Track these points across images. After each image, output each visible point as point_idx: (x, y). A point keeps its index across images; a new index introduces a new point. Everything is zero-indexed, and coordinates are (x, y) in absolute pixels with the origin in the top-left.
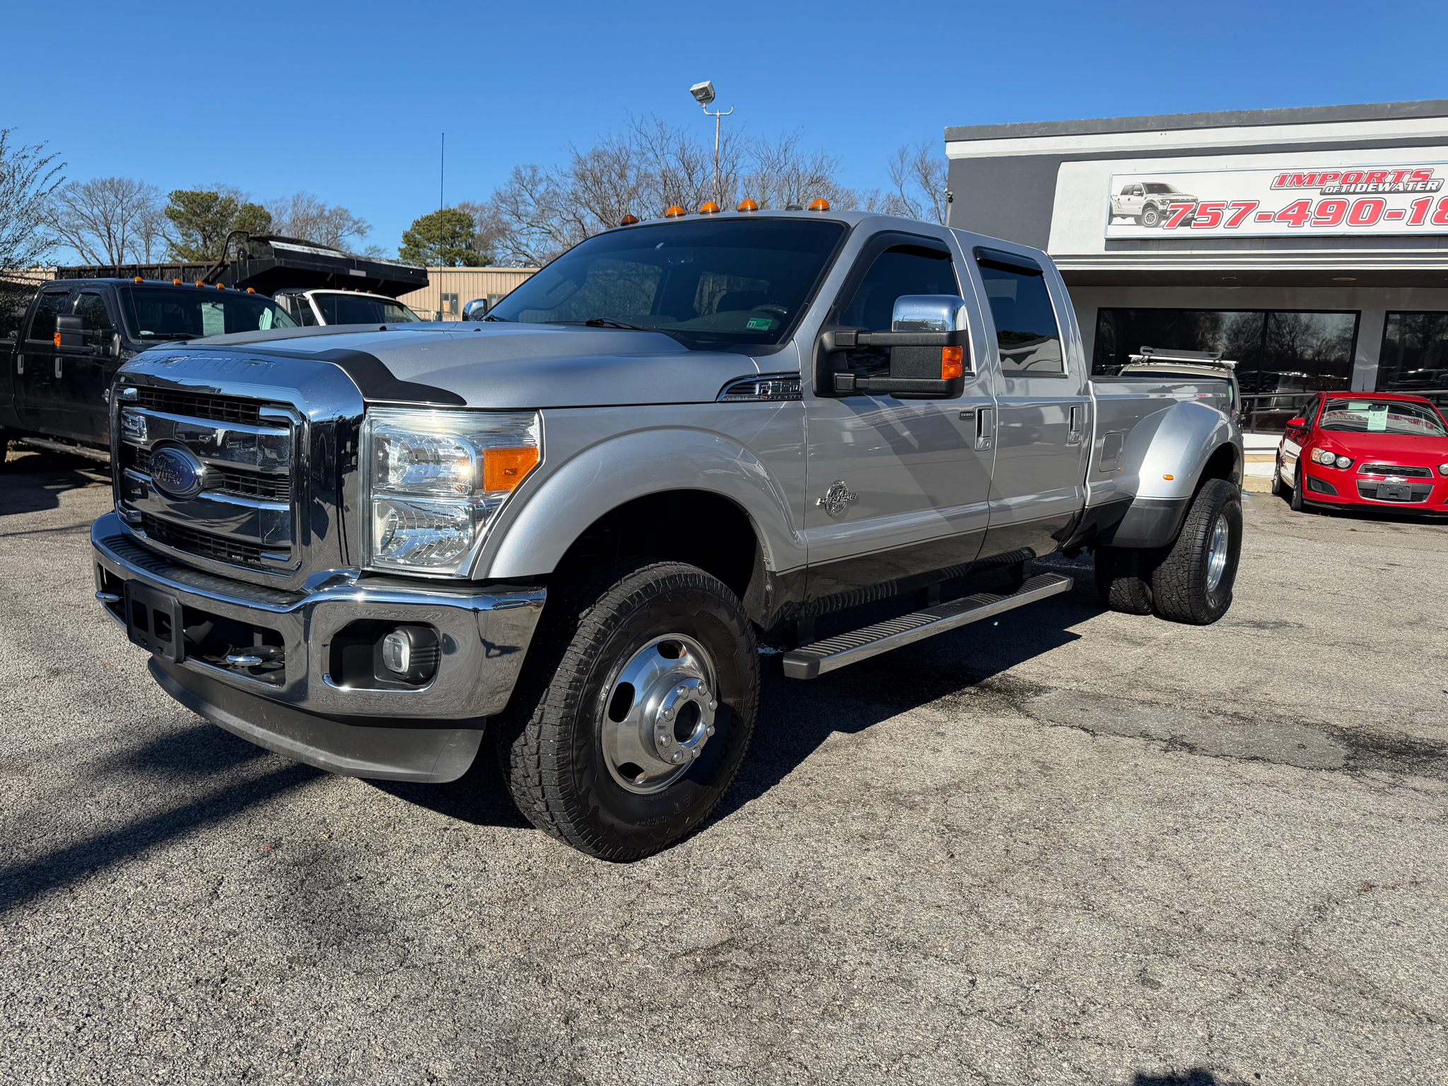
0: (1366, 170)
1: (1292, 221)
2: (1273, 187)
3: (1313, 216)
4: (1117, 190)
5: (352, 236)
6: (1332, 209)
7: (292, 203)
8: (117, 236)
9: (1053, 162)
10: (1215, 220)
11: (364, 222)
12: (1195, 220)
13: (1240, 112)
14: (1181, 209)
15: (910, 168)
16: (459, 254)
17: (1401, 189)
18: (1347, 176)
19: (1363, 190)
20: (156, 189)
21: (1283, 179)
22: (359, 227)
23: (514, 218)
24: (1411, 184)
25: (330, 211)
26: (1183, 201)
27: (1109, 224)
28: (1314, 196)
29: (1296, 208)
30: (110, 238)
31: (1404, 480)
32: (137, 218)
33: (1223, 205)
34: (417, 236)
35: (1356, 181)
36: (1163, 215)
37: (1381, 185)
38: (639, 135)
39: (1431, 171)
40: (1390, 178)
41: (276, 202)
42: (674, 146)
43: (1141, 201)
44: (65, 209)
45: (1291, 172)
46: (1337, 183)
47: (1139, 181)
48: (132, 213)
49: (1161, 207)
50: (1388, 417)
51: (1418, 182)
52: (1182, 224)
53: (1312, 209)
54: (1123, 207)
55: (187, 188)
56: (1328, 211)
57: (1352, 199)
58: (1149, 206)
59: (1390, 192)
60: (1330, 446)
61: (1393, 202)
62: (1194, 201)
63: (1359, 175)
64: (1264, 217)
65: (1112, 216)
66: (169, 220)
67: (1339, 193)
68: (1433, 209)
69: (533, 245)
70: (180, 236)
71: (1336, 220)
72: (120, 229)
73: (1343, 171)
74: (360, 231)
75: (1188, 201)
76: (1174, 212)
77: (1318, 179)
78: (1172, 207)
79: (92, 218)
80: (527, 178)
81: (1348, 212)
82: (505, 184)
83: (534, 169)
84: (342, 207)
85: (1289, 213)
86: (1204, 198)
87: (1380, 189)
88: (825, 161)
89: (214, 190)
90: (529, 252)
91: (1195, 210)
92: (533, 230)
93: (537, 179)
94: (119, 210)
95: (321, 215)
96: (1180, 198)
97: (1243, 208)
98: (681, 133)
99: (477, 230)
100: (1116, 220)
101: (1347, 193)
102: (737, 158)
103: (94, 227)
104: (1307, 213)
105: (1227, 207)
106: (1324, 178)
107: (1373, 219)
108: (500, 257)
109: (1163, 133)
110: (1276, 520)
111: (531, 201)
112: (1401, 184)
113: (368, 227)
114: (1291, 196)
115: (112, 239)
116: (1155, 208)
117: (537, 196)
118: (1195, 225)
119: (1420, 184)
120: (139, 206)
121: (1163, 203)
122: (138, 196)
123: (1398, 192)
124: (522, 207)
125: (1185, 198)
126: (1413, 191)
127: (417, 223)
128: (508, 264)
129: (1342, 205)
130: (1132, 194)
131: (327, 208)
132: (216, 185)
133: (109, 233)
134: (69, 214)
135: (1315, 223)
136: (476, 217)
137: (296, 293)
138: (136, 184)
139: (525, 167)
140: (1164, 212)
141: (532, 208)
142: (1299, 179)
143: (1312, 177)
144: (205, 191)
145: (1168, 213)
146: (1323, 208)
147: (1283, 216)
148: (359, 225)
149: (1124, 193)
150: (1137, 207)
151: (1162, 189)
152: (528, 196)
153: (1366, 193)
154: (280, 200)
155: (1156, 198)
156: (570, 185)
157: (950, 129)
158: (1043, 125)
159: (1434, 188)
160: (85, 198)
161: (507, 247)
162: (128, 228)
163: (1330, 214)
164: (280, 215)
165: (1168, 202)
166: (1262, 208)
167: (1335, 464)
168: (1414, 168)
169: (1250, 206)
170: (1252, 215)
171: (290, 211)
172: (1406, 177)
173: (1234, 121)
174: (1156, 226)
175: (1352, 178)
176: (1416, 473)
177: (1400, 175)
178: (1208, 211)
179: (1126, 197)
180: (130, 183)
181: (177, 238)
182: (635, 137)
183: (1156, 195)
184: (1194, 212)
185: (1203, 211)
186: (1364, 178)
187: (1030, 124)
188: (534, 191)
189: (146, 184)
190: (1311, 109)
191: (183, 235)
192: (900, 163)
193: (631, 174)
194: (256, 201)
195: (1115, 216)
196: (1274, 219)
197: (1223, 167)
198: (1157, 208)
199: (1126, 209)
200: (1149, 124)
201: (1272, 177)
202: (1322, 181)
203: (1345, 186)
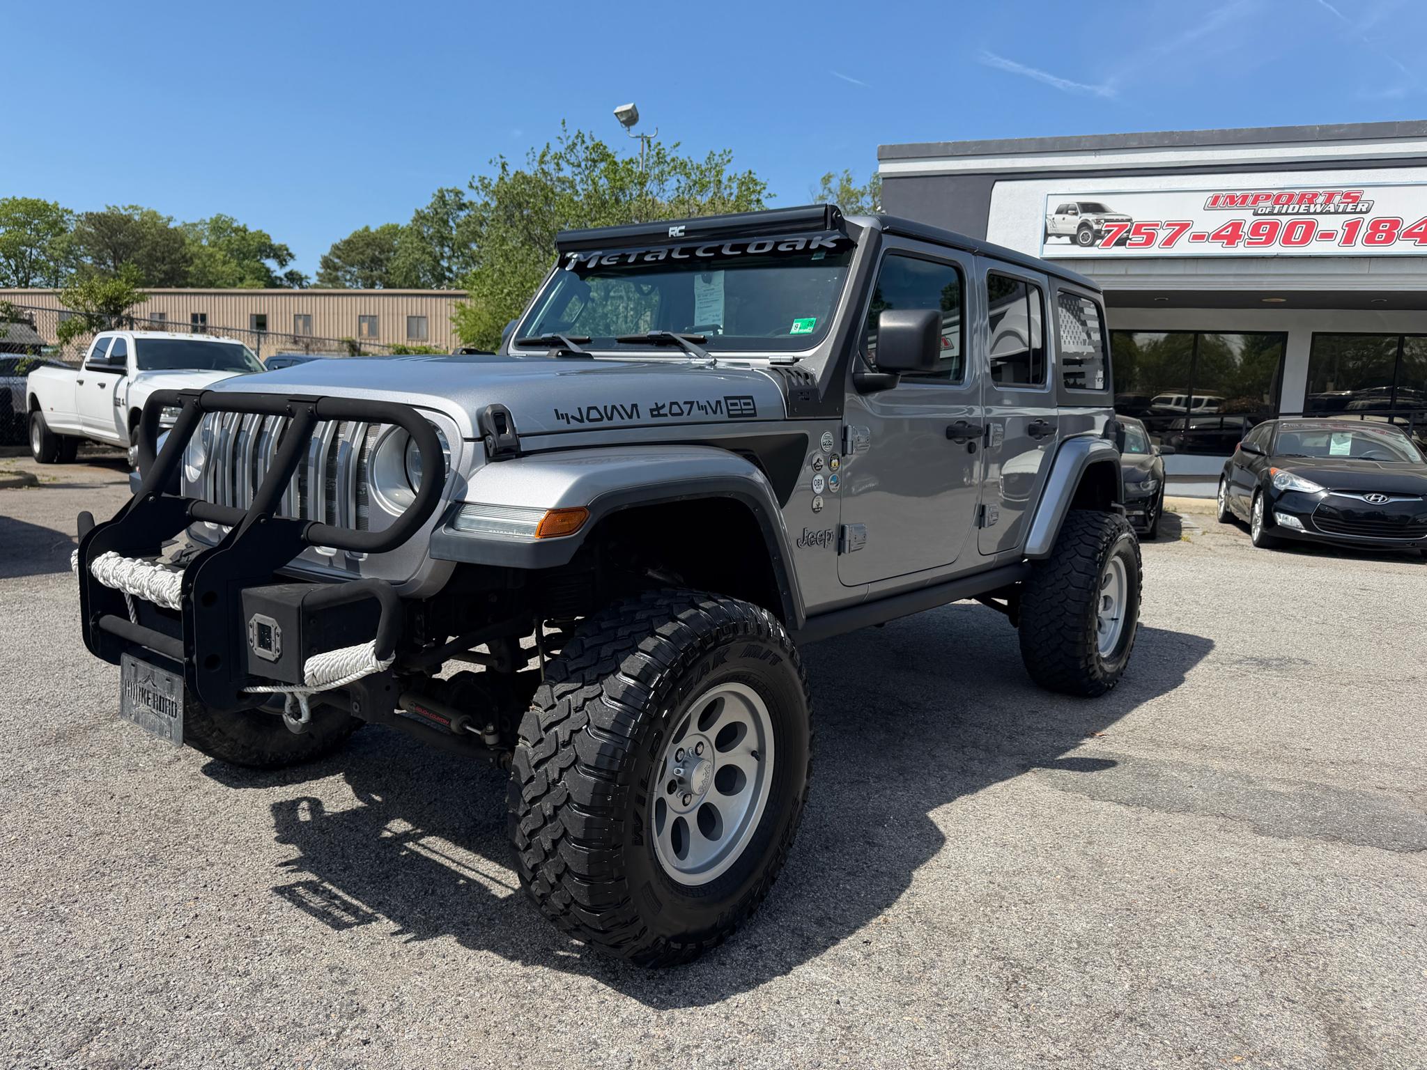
0: (1297, 191)
1: (1225, 241)
2: (1206, 208)
3: (1246, 237)
4: (1052, 210)
6: (1265, 229)
8: (25, 258)
9: (989, 179)
10: (1150, 240)
11: (286, 250)
12: (1130, 239)
14: (1116, 229)
16: (379, 277)
17: (1332, 210)
18: (1279, 197)
19: (1295, 211)
20: (69, 212)
21: (1216, 199)
24: (1342, 206)
26: (1117, 221)
27: (1045, 243)
28: (1247, 217)
29: (1230, 229)
32: (46, 240)
33: (1157, 225)
34: (336, 260)
35: (1288, 202)
36: (1098, 235)
37: (1312, 206)
39: (1362, 193)
40: (1321, 199)
43: (1077, 220)
46: (1269, 203)
47: (1073, 201)
48: (41, 235)
49: (1096, 227)
51: (1348, 203)
52: (1117, 244)
53: (1246, 230)
54: (1058, 226)
55: (99, 210)
56: (1261, 232)
57: (1285, 220)
58: (1084, 225)
59: (1321, 213)
61: (1325, 223)
62: (1129, 220)
63: (1291, 197)
64: (1198, 237)
65: (1047, 235)
66: (79, 242)
67: (1271, 213)
68: (1363, 231)
70: (91, 258)
71: (1269, 240)
72: (28, 251)
73: (1275, 192)
74: (280, 258)
75: (1122, 221)
76: (1109, 231)
77: (1250, 200)
78: (1107, 226)
80: (452, 201)
81: (1280, 233)
82: (427, 207)
83: (458, 194)
84: (261, 231)
85: (1223, 233)
86: (1138, 218)
87: (1312, 210)
90: (451, 275)
91: (1130, 230)
94: (27, 231)
96: (1115, 218)
97: (1177, 228)
100: (1051, 240)
101: (1279, 214)
104: (1240, 233)
105: (1162, 227)
106: (1256, 199)
107: (1305, 240)
109: (1097, 152)
112: (1332, 206)
113: (289, 254)
114: (1221, 218)
115: (19, 261)
116: (1090, 228)
117: (460, 221)
118: (1130, 244)
119: (1350, 205)
121: (1098, 222)
123: (1329, 213)
125: (1120, 218)
126: (1344, 212)
128: (429, 286)
129: (1274, 226)
130: (1067, 213)
135: (1249, 243)
136: (397, 241)
139: (448, 191)
140: (1099, 231)
141: (453, 232)
142: (1232, 200)
143: (1245, 198)
144: (118, 213)
145: (1103, 233)
146: (1256, 229)
147: (1217, 236)
149: (1059, 212)
150: (1072, 226)
151: (1097, 208)
152: (453, 219)
153: (1297, 213)
154: (198, 223)
155: (1091, 217)
157: (882, 147)
158: (976, 143)
159: (1364, 210)
162: (36, 249)
163: (1263, 235)
165: (1103, 221)
166: (1196, 229)
169: (1184, 226)
170: (1186, 235)
171: (204, 235)
172: (1337, 199)
173: (1166, 142)
174: (1092, 245)
175: (1284, 199)
178: (1143, 231)
179: (1061, 216)
181: (88, 260)
183: (1090, 214)
184: (1128, 232)
185: (1138, 230)
186: (1296, 199)
187: (963, 143)
188: (457, 216)
189: (59, 206)
190: (1243, 130)
191: (93, 257)
195: (1051, 235)
196: (1208, 239)
197: (1156, 187)
198: (1092, 228)
199: (1061, 228)
200: (1082, 144)
201: (1206, 198)
202: (1254, 202)
203: (1277, 207)
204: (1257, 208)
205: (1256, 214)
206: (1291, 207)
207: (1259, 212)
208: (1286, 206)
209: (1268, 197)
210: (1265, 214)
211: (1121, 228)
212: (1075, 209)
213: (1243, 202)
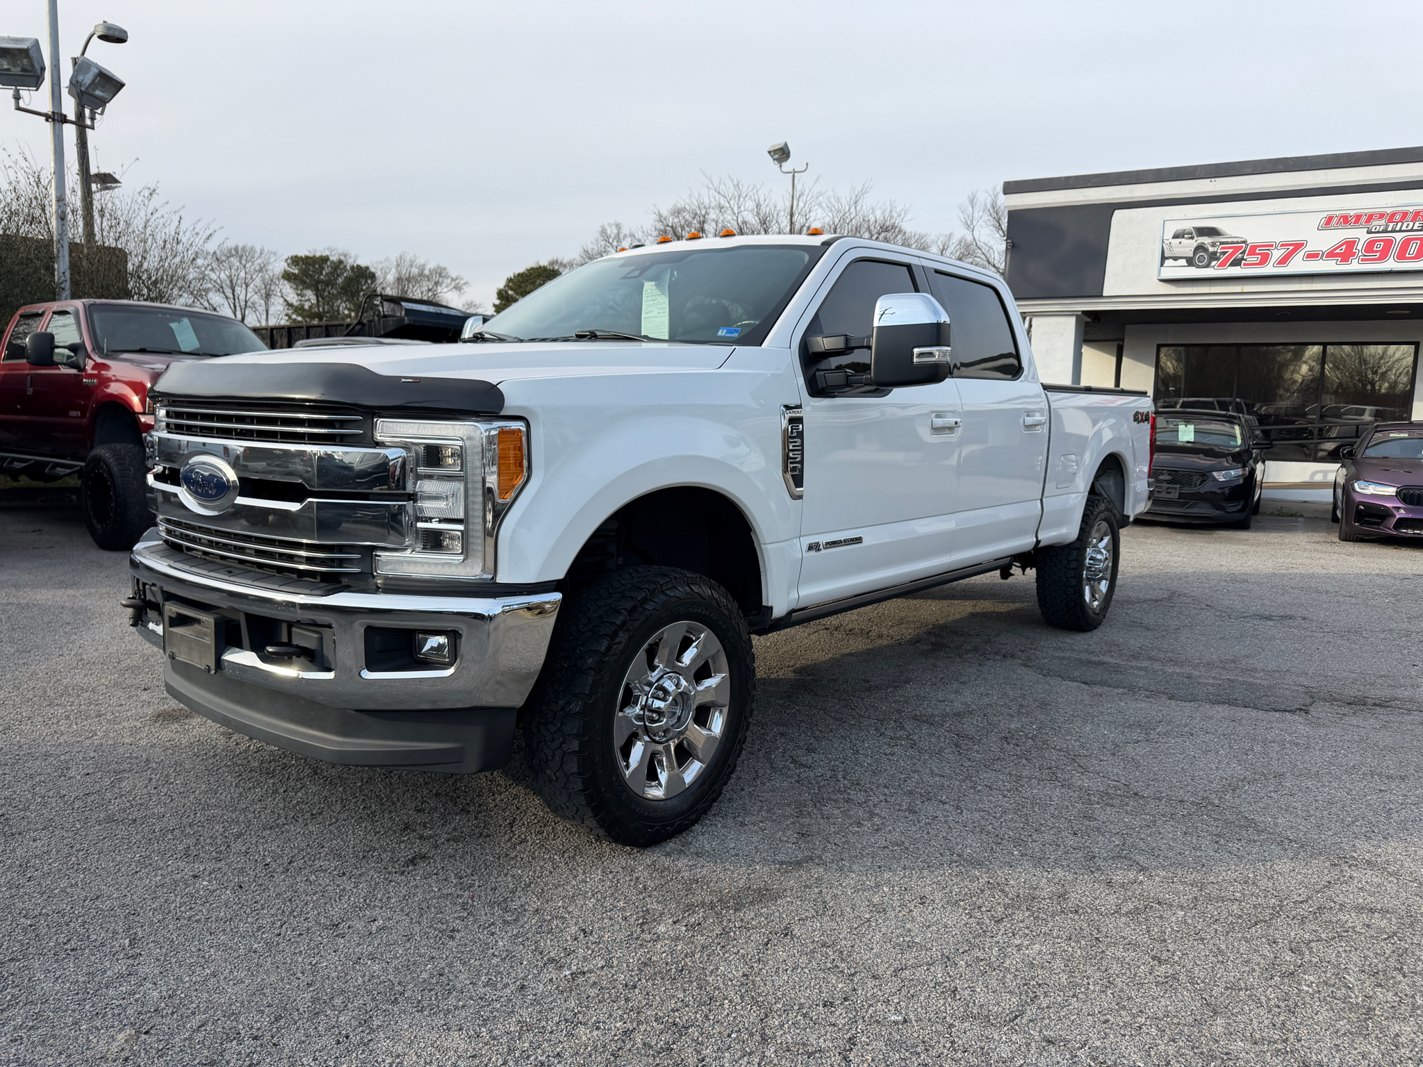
0: (1411, 209)
1: (1340, 259)
2: (1320, 228)
3: (1360, 254)
4: (1169, 235)
5: (450, 293)
6: (1379, 247)
7: (395, 264)
8: (241, 297)
9: (1109, 209)
10: (1265, 259)
11: (462, 281)
12: (1245, 260)
14: (1231, 250)
18: (1393, 215)
19: (1410, 228)
20: (275, 254)
21: (1330, 219)
22: (458, 284)
25: (431, 270)
26: (1233, 243)
27: (1162, 265)
28: (1360, 235)
29: (1344, 247)
30: (234, 299)
32: (258, 282)
33: (1272, 246)
34: (510, 292)
35: (1402, 220)
36: (1213, 257)
38: (717, 194)
41: (381, 263)
42: (750, 205)
43: (1193, 244)
45: (1338, 213)
46: (1383, 222)
47: (1189, 226)
48: (254, 277)
49: (1211, 249)
52: (1233, 264)
53: (1359, 247)
54: (1175, 250)
55: (303, 253)
56: (1375, 249)
57: (1399, 237)
58: (1200, 248)
62: (1244, 242)
63: (1405, 214)
64: (1312, 256)
65: (1164, 258)
66: (286, 282)
67: (1385, 231)
70: (296, 296)
71: (1383, 256)
72: (244, 292)
73: (1389, 211)
74: (458, 288)
75: (1237, 243)
76: (1224, 253)
77: (1364, 219)
78: (1222, 248)
79: (219, 282)
80: (612, 236)
81: (1395, 250)
82: (592, 242)
83: (619, 227)
84: (442, 266)
85: (1337, 251)
86: (1252, 239)
88: (894, 211)
89: (326, 253)
91: (1245, 251)
93: (622, 236)
94: (242, 274)
95: (422, 274)
96: (1230, 240)
97: (1291, 248)
98: (756, 191)
100: (1168, 263)
101: (1393, 231)
103: (221, 289)
104: (1354, 250)
105: (1276, 248)
106: (1370, 217)
107: (1420, 254)
109: (1213, 180)
113: (465, 283)
114: (1336, 237)
115: (237, 301)
116: (1206, 250)
118: (1245, 265)
120: (261, 270)
121: (1213, 245)
122: (260, 261)
125: (1235, 240)
127: (510, 281)
129: (1388, 243)
130: (1183, 237)
131: (428, 267)
132: (328, 249)
133: (233, 295)
135: (1363, 260)
138: (258, 250)
139: (610, 225)
140: (1215, 253)
142: (1345, 220)
143: (1358, 217)
144: (318, 255)
145: (1218, 254)
146: (1370, 246)
147: (1331, 254)
148: (457, 282)
149: (1176, 236)
150: (1189, 249)
151: (1212, 232)
153: (1412, 230)
154: (385, 261)
155: (1206, 240)
157: (1007, 182)
158: (1096, 176)
162: (250, 289)
163: (1377, 252)
164: (385, 275)
165: (1218, 244)
166: (1310, 248)
169: (1298, 246)
170: (1300, 255)
171: (394, 270)
173: (1281, 167)
174: (1208, 266)
175: (1398, 217)
178: (1257, 251)
179: (1177, 241)
180: (252, 249)
181: (293, 298)
182: (714, 198)
183: (1206, 238)
184: (1243, 253)
185: (1253, 251)
186: (1410, 217)
187: (1084, 176)
189: (266, 250)
191: (298, 295)
193: (710, 228)
194: (363, 262)
195: (1168, 258)
196: (1322, 258)
197: (1271, 210)
198: (1208, 250)
199: (1178, 251)
200: (1198, 173)
201: (1319, 218)
202: (1368, 221)
203: (1391, 225)
204: (1370, 227)
205: (1368, 233)
206: (1405, 224)
207: (1373, 230)
208: (1400, 224)
209: (1382, 216)
210: (1378, 232)
211: (1236, 249)
212: (1191, 233)
213: (1357, 222)
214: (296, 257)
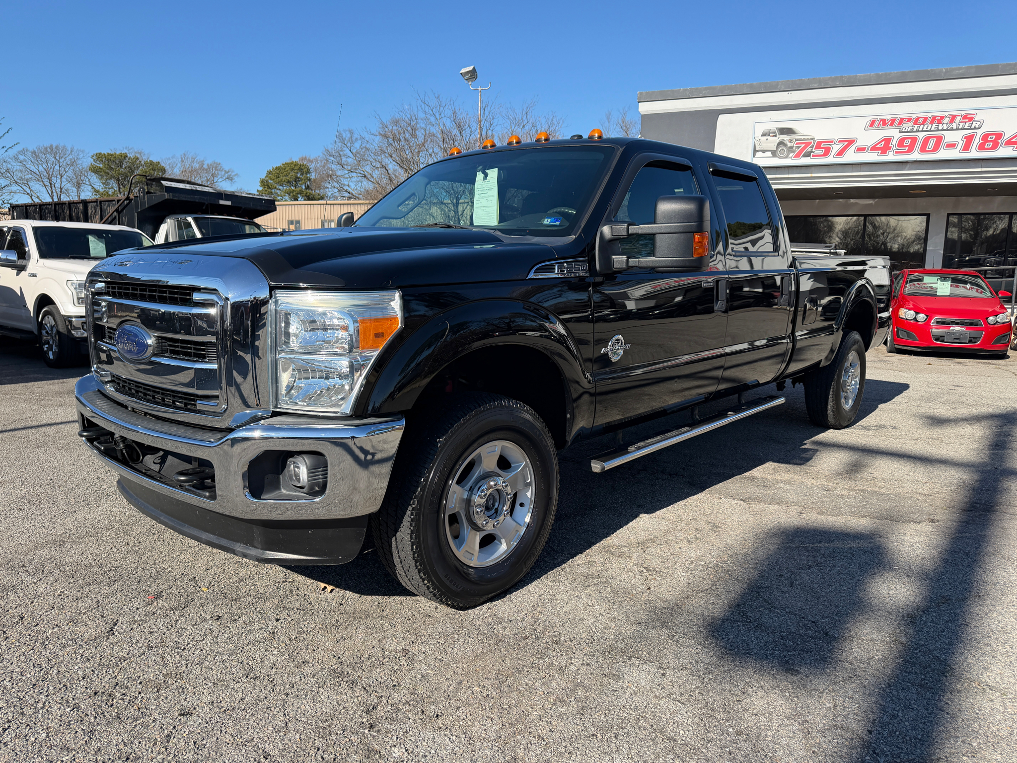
0: (930, 115)
1: (880, 152)
2: (866, 129)
3: (894, 148)
4: (758, 134)
5: (224, 180)
6: (907, 142)
7: (180, 160)
8: (56, 185)
9: (714, 114)
10: (827, 152)
11: (232, 172)
12: (813, 152)
13: (842, 77)
14: (803, 145)
15: (615, 126)
16: (301, 192)
17: (955, 128)
18: (917, 119)
19: (929, 129)
20: (83, 152)
21: (873, 122)
22: (230, 176)
23: (339, 167)
24: (962, 124)
25: (208, 165)
26: (804, 140)
27: (754, 157)
28: (894, 134)
29: (883, 143)
30: (51, 187)
31: (963, 329)
32: (70, 173)
33: (832, 142)
34: (270, 181)
35: (924, 123)
36: (791, 150)
37: (941, 125)
38: (423, 104)
39: (975, 114)
40: (946, 120)
41: (169, 159)
42: (448, 112)
43: (776, 140)
44: (18, 167)
45: (879, 117)
46: (910, 124)
47: (773, 126)
48: (67, 169)
49: (789, 144)
50: (951, 286)
51: (966, 122)
52: (805, 156)
53: (894, 143)
54: (763, 144)
55: (105, 151)
56: (905, 144)
57: (921, 135)
58: (781, 143)
59: (947, 130)
60: (911, 306)
61: (949, 137)
62: (813, 139)
63: (926, 119)
64: (861, 149)
65: (755, 151)
66: (93, 174)
67: (912, 131)
68: (977, 141)
69: (352, 185)
70: (101, 184)
71: (911, 149)
72: (59, 181)
73: (914, 116)
74: (230, 178)
75: (808, 139)
76: (798, 147)
77: (897, 122)
78: (797, 144)
79: (38, 173)
80: (347, 139)
81: (918, 145)
82: (331, 144)
83: (351, 132)
84: (216, 161)
85: (878, 146)
86: (819, 137)
87: (940, 128)
88: (555, 119)
89: (125, 151)
90: (349, 190)
92: (353, 174)
93: (354, 139)
94: (57, 167)
95: (201, 168)
96: (802, 137)
97: (846, 143)
98: (452, 102)
99: (313, 176)
100: (759, 154)
101: (917, 131)
102: (493, 118)
103: (40, 179)
104: (890, 145)
105: (835, 143)
106: (901, 121)
107: (936, 149)
108: (330, 194)
109: (790, 92)
110: (876, 359)
111: (350, 155)
112: (954, 124)
113: (236, 175)
114: (878, 135)
115: (53, 188)
116: (785, 145)
117: (354, 151)
118: (813, 156)
119: (967, 124)
120: (72, 165)
121: (791, 141)
122: (71, 157)
123: (952, 129)
124: (344, 159)
125: (806, 137)
126: (963, 129)
127: (270, 172)
128: (336, 198)
129: (914, 140)
130: (769, 135)
131: (206, 163)
132: (126, 148)
133: (51, 184)
134: (21, 171)
135: (896, 152)
136: (312, 166)
137: (181, 217)
138: (69, 149)
139: (344, 131)
140: (792, 147)
141: (351, 159)
142: (884, 122)
143: (893, 121)
144: (118, 153)
145: (794, 148)
146: (901, 142)
147: (874, 148)
148: (229, 174)
149: (763, 135)
150: (773, 144)
151: (789, 131)
152: (348, 151)
153: (930, 131)
154: (172, 158)
155: (786, 138)
156: (377, 142)
157: (641, 93)
158: (706, 89)
159: (977, 126)
160: (32, 159)
161: (334, 187)
162: (63, 179)
163: (906, 146)
164: (172, 168)
165: (794, 140)
166: (859, 143)
167: (915, 319)
168: (963, 113)
169: (851, 142)
170: (852, 148)
171: (179, 165)
172: (958, 119)
173: (838, 83)
174: (786, 157)
175: (921, 121)
176: (971, 324)
177: (953, 118)
178: (822, 146)
179: (765, 138)
180: (64, 147)
181: (99, 186)
182: (421, 106)
183: (785, 136)
184: (812, 147)
185: (819, 146)
186: (929, 121)
187: (697, 89)
188: (352, 148)
189: (75, 149)
190: (891, 73)
191: (103, 184)
192: (607, 123)
193: (420, 134)
194: (155, 159)
195: (758, 151)
196: (868, 151)
197: (831, 115)
198: (787, 145)
199: (765, 146)
200: (779, 87)
201: (865, 121)
202: (900, 124)
203: (916, 126)
204: (902, 128)
205: (901, 132)
206: (926, 126)
207: (903, 130)
208: (922, 126)
209: (909, 120)
210: (907, 132)
211: (807, 144)
212: (775, 133)
213: (892, 124)
214: (100, 154)
